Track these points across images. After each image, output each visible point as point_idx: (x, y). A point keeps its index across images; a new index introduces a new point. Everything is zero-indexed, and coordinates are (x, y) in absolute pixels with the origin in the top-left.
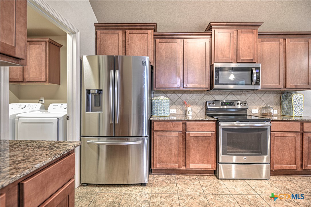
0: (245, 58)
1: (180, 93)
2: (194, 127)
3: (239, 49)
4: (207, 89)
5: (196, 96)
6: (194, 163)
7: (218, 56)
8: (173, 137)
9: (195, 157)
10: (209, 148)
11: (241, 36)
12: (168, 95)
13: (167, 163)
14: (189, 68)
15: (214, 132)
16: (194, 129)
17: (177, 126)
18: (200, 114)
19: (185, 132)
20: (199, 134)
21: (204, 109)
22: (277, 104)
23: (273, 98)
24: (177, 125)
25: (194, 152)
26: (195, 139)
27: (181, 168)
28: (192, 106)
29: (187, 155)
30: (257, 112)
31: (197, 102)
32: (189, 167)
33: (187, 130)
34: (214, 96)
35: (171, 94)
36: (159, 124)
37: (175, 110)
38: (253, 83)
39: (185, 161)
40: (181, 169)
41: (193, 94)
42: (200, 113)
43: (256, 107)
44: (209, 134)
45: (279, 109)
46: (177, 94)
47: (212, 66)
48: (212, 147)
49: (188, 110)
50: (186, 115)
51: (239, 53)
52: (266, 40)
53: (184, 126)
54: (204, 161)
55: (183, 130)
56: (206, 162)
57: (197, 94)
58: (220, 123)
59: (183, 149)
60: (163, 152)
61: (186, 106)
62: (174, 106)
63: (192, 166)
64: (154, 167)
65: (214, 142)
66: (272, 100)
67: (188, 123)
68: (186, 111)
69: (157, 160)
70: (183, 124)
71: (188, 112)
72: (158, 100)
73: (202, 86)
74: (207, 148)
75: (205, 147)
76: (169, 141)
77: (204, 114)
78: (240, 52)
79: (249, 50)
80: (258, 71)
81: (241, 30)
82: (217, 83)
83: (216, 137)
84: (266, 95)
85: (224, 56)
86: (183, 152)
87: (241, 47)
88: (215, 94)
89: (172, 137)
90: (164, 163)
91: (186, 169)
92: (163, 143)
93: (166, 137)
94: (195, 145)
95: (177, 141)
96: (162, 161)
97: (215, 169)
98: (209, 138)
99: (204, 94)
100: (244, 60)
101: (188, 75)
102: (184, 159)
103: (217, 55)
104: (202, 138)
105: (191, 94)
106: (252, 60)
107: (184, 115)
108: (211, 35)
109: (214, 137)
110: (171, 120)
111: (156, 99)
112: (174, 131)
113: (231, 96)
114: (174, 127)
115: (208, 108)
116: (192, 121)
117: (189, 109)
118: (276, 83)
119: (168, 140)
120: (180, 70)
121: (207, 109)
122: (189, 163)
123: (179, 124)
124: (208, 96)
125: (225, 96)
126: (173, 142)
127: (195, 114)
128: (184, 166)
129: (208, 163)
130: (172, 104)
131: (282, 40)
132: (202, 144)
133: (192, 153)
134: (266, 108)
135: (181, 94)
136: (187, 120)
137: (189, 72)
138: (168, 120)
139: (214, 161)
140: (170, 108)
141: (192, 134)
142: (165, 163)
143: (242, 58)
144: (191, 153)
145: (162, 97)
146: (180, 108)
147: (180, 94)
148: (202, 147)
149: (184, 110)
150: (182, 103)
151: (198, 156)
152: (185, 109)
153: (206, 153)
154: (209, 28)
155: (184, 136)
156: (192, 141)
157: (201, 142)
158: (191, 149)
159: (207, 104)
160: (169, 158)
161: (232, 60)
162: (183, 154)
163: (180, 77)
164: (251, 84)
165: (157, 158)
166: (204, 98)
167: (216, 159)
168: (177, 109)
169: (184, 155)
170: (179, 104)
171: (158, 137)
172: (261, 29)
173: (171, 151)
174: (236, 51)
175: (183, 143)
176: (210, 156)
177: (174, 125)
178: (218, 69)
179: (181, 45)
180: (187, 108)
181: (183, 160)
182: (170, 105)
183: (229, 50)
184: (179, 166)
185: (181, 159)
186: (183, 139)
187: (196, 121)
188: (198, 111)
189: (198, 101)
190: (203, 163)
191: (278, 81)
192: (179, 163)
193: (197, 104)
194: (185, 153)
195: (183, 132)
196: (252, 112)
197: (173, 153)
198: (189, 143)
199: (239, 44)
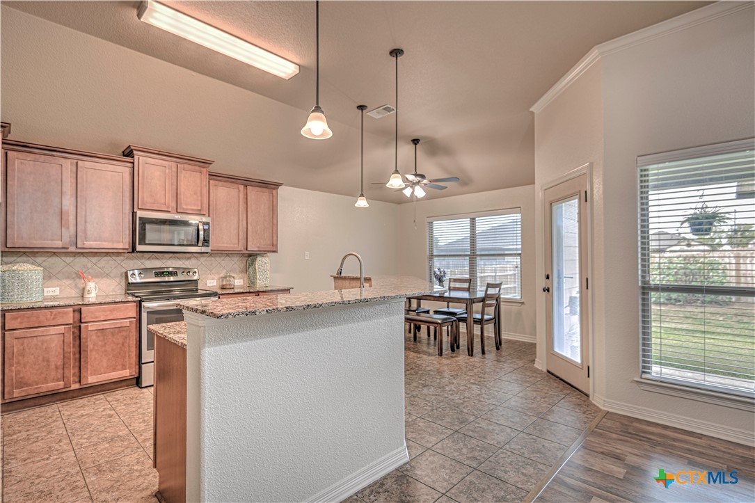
0: (189, 207)
1: (70, 256)
2: (97, 314)
3: (180, 193)
4: (126, 251)
5: (104, 262)
6: (95, 373)
7: (145, 199)
8: (53, 336)
9: (98, 364)
10: (126, 345)
11: (183, 175)
12: (40, 260)
13: (37, 384)
14: (88, 214)
15: (134, 318)
16: (96, 318)
17: (63, 317)
18: (114, 293)
19: (78, 325)
20: (107, 325)
21: (123, 284)
22: (242, 272)
23: (236, 263)
24: (61, 315)
25: (97, 356)
26: (99, 334)
27: (70, 387)
28: (97, 280)
29: (82, 363)
30: (215, 284)
31: (107, 272)
32: (86, 383)
33: (82, 321)
34: (144, 260)
35: (46, 258)
36: (19, 317)
37: (58, 288)
38: (200, 244)
39: (78, 374)
40: (71, 389)
41: (99, 258)
42: (116, 292)
43: (213, 276)
44: (126, 323)
45: (245, 279)
46: (63, 258)
47: (134, 214)
48: (131, 342)
49: (88, 288)
50: (83, 297)
51: (180, 199)
52: (221, 183)
53: (77, 315)
54: (117, 366)
55: (74, 322)
56: (119, 367)
57: (109, 258)
58: (143, 304)
59: (74, 354)
60: (28, 367)
61: (83, 281)
62: (55, 282)
63: (92, 380)
64: (6, 398)
65: (135, 333)
66: (236, 266)
67: (83, 309)
68: (84, 289)
69: (12, 385)
70: (74, 311)
71: (88, 291)
72: (13, 271)
73: (115, 246)
74: (123, 345)
75: (118, 344)
76: (42, 344)
77: (124, 293)
78: (181, 197)
79: (195, 196)
80: (206, 227)
81: (182, 166)
82: (143, 241)
83: (138, 326)
84: (228, 258)
85: (155, 200)
86: (75, 359)
87: (182, 190)
88: (145, 258)
89: (50, 337)
90: (30, 385)
91: (81, 387)
92: (29, 349)
93: (35, 338)
94: (100, 343)
95: (62, 343)
96: (25, 384)
97: (136, 376)
98: (125, 329)
99: (122, 258)
100: (187, 209)
101: (86, 225)
102: (77, 370)
103: (143, 198)
104: (112, 330)
105: (95, 258)
106: (200, 210)
107: (78, 297)
108: (133, 163)
109: (134, 326)
110: (46, 308)
111: (7, 269)
112: (54, 326)
113: (174, 261)
114: (54, 319)
115: (130, 281)
116: (94, 304)
117: (91, 285)
118: (234, 244)
119: (40, 344)
120: (68, 216)
121: (129, 283)
122: (86, 375)
123: (66, 313)
124: (132, 262)
125: (164, 261)
126: (53, 345)
127: (104, 294)
128: (76, 382)
129: (124, 368)
130: (50, 278)
131: (242, 187)
132: (113, 341)
133: (93, 358)
134: (225, 277)
135: (72, 259)
136: (83, 304)
137: (88, 220)
138: (40, 308)
139: (134, 363)
140: (45, 285)
141: (92, 327)
142: (32, 385)
143: (185, 207)
144: (90, 359)
145: (25, 264)
146: (70, 284)
147: (68, 258)
148: (112, 345)
149: (79, 288)
150: (74, 276)
151: (105, 360)
152: (82, 286)
153: (120, 353)
154: (129, 153)
155: (77, 331)
156: (94, 337)
157: (110, 337)
158: (91, 351)
159: (129, 275)
160: (43, 376)
161: (168, 207)
162: (74, 363)
163: (68, 228)
164: (197, 245)
165: (12, 380)
166: (124, 265)
167: (138, 360)
168: (63, 288)
169: (77, 364)
170: (68, 278)
171: (15, 342)
172: (212, 168)
173: (48, 361)
174: (175, 195)
175: (74, 344)
176: (127, 357)
177: (55, 315)
178: (144, 222)
179: (71, 171)
180: (86, 284)
181: (74, 375)
182: (44, 279)
183: (164, 192)
184: (65, 384)
185: (71, 372)
186: (74, 338)
187: (101, 304)
188: (111, 288)
189: (110, 269)
190: (114, 370)
191: (237, 241)
192: (66, 380)
193: (108, 275)
194: (78, 360)
195: (75, 325)
196: (208, 285)
197: (53, 364)
198: (87, 342)
199: (180, 186)
